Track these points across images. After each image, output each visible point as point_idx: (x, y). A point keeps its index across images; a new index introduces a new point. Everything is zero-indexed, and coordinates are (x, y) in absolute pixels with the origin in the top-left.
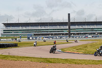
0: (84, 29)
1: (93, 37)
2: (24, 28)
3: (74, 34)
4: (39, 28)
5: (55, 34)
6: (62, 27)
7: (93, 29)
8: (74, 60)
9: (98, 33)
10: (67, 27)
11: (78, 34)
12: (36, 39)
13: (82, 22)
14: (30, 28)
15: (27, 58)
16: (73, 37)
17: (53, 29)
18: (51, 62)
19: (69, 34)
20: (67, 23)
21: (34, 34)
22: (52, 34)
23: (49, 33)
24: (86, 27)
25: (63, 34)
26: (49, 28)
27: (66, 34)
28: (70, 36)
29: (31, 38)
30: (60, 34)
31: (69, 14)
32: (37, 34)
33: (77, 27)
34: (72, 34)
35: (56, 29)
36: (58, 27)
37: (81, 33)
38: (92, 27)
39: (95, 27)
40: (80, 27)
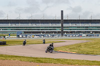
0: (78, 27)
1: (87, 36)
2: (14, 25)
3: (67, 32)
4: (30, 25)
5: (47, 32)
6: (54, 25)
7: (88, 27)
8: (67, 60)
9: (93, 32)
10: (60, 25)
12: (26, 37)
13: (75, 20)
14: (20, 25)
15: (16, 57)
16: (66, 36)
17: (45, 27)
18: (42, 62)
19: (62, 33)
20: (60, 20)
21: (25, 32)
22: (43, 32)
23: (40, 31)
24: (80, 25)
25: (55, 32)
27: (59, 32)
28: (62, 35)
29: (20, 36)
31: (62, 11)
32: (27, 32)
33: (70, 25)
35: (47, 27)
36: (50, 25)
37: (74, 32)
38: (86, 25)
39: (90, 25)
40: (74, 25)
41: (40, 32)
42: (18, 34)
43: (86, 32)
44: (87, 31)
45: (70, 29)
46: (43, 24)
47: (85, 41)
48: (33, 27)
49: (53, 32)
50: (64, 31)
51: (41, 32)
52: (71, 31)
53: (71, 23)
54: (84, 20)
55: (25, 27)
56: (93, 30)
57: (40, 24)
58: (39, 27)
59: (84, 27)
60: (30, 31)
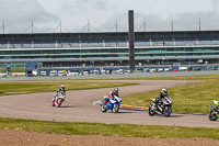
0: (168, 49)
1: (190, 69)
2: (18, 48)
3: (143, 62)
4: (56, 46)
5: (97, 63)
6: (114, 46)
7: (191, 49)
9: (204, 60)
10: (126, 45)
11: (154, 62)
12: (48, 75)
13: (163, 33)
14: (33, 47)
15: (18, 121)
16: (141, 69)
17: (92, 51)
18: (76, 133)
19: (132, 64)
20: (126, 34)
21: (44, 63)
22: (88, 63)
23: (81, 59)
24: (175, 44)
25: (116, 63)
26: (80, 46)
27: (125, 62)
28: (132, 69)
29: (34, 73)
30: (109, 62)
31: (131, 13)
32: (50, 63)
33: (151, 44)
34: (138, 62)
35: (97, 51)
36: (104, 45)
37: (161, 61)
38: (188, 44)
39: (197, 44)
40: (160, 45)
41: (79, 63)
42: (30, 69)
43: (187, 60)
44: (190, 57)
45: (151, 55)
46: (86, 44)
47: (185, 82)
48: (64, 51)
49: (111, 62)
50: (136, 58)
51: (83, 62)
52: (154, 58)
53: (153, 40)
54: (182, 33)
55: (44, 51)
56: (204, 57)
57: (80, 45)
58: (78, 51)
59: (182, 49)
60: (57, 60)
